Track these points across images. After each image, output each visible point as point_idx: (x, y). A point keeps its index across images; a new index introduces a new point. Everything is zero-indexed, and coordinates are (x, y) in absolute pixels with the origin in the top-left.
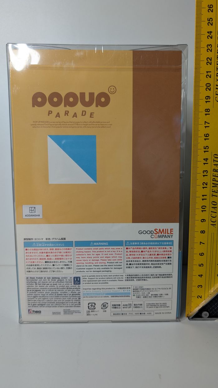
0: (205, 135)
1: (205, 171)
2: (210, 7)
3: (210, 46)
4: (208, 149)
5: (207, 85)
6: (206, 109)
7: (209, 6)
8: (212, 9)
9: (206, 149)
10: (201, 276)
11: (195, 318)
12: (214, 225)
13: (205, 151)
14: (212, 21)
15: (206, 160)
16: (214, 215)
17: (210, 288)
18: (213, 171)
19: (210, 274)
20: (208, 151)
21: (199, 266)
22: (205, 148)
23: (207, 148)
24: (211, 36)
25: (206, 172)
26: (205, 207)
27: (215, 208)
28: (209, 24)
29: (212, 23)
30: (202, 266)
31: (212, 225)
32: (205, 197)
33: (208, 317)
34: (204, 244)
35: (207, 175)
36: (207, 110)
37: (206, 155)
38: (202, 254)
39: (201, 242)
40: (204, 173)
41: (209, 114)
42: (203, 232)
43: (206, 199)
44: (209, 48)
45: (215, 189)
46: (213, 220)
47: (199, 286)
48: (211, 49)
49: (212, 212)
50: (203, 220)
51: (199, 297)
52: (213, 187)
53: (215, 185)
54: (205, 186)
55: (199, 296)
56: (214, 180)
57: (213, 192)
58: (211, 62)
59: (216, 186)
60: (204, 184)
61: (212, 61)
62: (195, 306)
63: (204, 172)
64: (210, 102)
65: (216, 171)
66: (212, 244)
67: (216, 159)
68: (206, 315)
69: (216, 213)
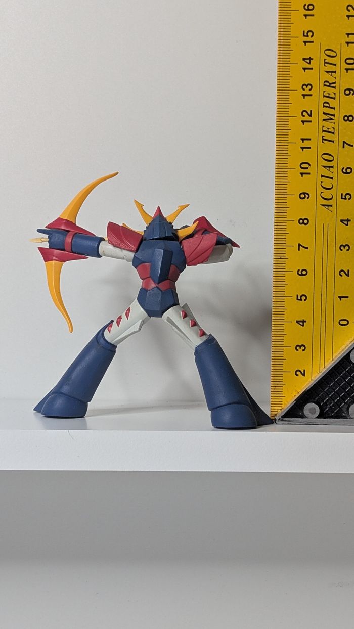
0: (306, 7)
1: (307, 86)
4: (312, 36)
9: (308, 36)
10: (302, 323)
11: (288, 418)
12: (328, 206)
13: (305, 42)
15: (308, 61)
16: (327, 183)
17: (322, 353)
18: (325, 85)
19: (323, 320)
20: (312, 42)
21: (298, 299)
22: (306, 34)
23: (310, 34)
25: (309, 87)
26: (307, 166)
27: (329, 167)
30: (305, 300)
31: (324, 205)
32: (306, 144)
33: (318, 417)
34: (307, 248)
35: (311, 95)
37: (309, 51)
38: (304, 272)
39: (299, 245)
40: (304, 90)
42: (304, 222)
43: (310, 148)
45: (329, 125)
46: (327, 194)
47: (298, 348)
49: (322, 176)
50: (304, 194)
51: (298, 373)
52: (324, 120)
53: (329, 118)
54: (307, 118)
56: (328, 105)
57: (323, 131)
59: (331, 119)
60: (305, 113)
63: (305, 87)
65: (330, 85)
66: (325, 250)
67: (329, 60)
68: (312, 411)
69: (332, 178)
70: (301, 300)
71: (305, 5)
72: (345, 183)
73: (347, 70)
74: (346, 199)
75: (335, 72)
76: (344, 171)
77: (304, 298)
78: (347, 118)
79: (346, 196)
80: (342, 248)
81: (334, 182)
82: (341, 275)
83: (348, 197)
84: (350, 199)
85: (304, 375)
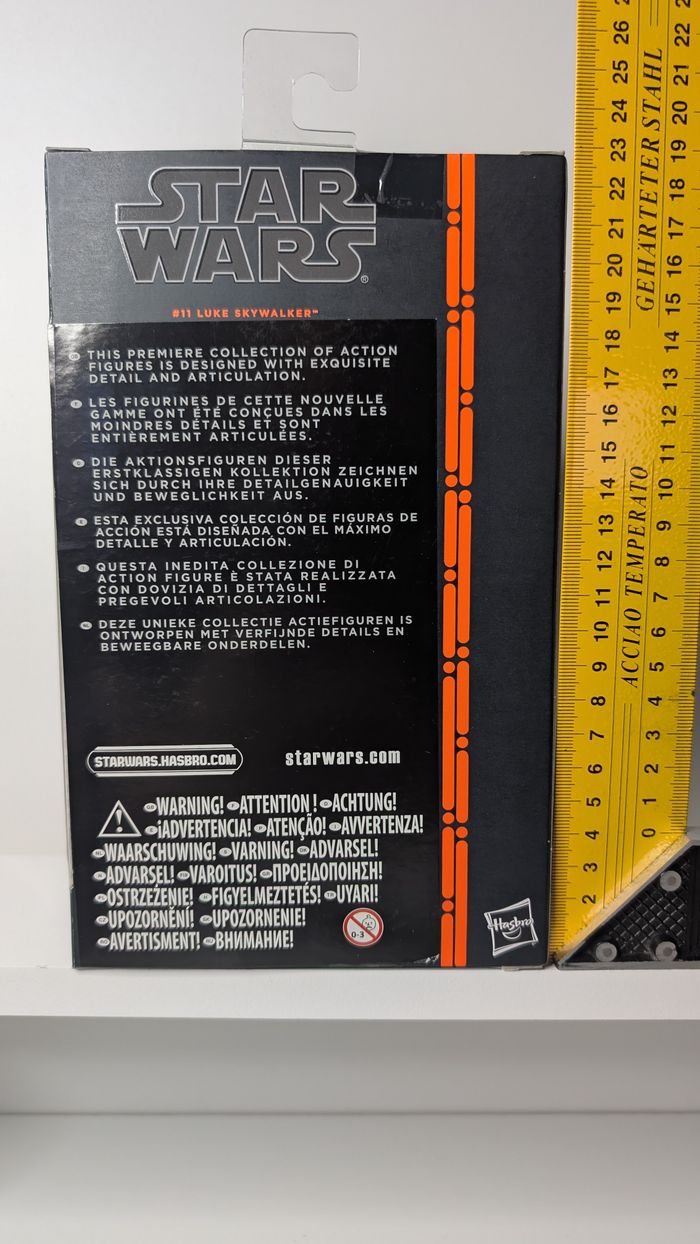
0: (606, 410)
1: (606, 518)
2: (621, 27)
3: (621, 144)
4: (614, 450)
5: (612, 259)
6: (608, 332)
7: (617, 26)
8: (627, 36)
9: (608, 449)
10: (592, 836)
11: (574, 962)
12: (632, 679)
13: (605, 458)
14: (625, 69)
15: (608, 484)
16: (631, 649)
17: (619, 873)
18: (630, 517)
19: (622, 829)
20: (614, 458)
21: (588, 804)
22: (605, 447)
23: (611, 447)
24: (622, 113)
25: (609, 519)
26: (604, 626)
27: (634, 627)
28: (617, 78)
29: (626, 75)
30: (598, 805)
31: (626, 679)
32: (603, 596)
34: (602, 737)
35: (611, 531)
36: (612, 334)
37: (610, 470)
38: (598, 769)
39: (592, 732)
40: (602, 523)
41: (618, 347)
42: (598, 701)
43: (608, 602)
44: (618, 148)
45: (634, 571)
46: (631, 664)
47: (587, 867)
48: (624, 153)
49: (625, 640)
50: (600, 664)
51: (586, 899)
52: (629, 564)
53: (635, 561)
54: (605, 561)
55: (590, 898)
56: (634, 544)
57: (628, 579)
58: (623, 192)
59: (639, 563)
60: (602, 556)
61: (625, 189)
62: (575, 926)
63: (603, 520)
64: (619, 309)
65: (639, 516)
66: (626, 739)
67: (638, 482)
68: (608, 953)
69: (638, 643)
70: (593, 805)
71: (605, 407)
72: (654, 650)
73: (662, 495)
74: (656, 670)
75: (645, 499)
76: (655, 632)
77: (596, 802)
78: (662, 562)
79: (658, 667)
80: (650, 735)
81: (640, 647)
82: (647, 772)
83: (659, 667)
84: (661, 670)
85: (593, 902)
